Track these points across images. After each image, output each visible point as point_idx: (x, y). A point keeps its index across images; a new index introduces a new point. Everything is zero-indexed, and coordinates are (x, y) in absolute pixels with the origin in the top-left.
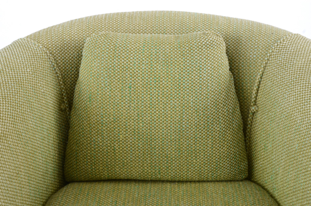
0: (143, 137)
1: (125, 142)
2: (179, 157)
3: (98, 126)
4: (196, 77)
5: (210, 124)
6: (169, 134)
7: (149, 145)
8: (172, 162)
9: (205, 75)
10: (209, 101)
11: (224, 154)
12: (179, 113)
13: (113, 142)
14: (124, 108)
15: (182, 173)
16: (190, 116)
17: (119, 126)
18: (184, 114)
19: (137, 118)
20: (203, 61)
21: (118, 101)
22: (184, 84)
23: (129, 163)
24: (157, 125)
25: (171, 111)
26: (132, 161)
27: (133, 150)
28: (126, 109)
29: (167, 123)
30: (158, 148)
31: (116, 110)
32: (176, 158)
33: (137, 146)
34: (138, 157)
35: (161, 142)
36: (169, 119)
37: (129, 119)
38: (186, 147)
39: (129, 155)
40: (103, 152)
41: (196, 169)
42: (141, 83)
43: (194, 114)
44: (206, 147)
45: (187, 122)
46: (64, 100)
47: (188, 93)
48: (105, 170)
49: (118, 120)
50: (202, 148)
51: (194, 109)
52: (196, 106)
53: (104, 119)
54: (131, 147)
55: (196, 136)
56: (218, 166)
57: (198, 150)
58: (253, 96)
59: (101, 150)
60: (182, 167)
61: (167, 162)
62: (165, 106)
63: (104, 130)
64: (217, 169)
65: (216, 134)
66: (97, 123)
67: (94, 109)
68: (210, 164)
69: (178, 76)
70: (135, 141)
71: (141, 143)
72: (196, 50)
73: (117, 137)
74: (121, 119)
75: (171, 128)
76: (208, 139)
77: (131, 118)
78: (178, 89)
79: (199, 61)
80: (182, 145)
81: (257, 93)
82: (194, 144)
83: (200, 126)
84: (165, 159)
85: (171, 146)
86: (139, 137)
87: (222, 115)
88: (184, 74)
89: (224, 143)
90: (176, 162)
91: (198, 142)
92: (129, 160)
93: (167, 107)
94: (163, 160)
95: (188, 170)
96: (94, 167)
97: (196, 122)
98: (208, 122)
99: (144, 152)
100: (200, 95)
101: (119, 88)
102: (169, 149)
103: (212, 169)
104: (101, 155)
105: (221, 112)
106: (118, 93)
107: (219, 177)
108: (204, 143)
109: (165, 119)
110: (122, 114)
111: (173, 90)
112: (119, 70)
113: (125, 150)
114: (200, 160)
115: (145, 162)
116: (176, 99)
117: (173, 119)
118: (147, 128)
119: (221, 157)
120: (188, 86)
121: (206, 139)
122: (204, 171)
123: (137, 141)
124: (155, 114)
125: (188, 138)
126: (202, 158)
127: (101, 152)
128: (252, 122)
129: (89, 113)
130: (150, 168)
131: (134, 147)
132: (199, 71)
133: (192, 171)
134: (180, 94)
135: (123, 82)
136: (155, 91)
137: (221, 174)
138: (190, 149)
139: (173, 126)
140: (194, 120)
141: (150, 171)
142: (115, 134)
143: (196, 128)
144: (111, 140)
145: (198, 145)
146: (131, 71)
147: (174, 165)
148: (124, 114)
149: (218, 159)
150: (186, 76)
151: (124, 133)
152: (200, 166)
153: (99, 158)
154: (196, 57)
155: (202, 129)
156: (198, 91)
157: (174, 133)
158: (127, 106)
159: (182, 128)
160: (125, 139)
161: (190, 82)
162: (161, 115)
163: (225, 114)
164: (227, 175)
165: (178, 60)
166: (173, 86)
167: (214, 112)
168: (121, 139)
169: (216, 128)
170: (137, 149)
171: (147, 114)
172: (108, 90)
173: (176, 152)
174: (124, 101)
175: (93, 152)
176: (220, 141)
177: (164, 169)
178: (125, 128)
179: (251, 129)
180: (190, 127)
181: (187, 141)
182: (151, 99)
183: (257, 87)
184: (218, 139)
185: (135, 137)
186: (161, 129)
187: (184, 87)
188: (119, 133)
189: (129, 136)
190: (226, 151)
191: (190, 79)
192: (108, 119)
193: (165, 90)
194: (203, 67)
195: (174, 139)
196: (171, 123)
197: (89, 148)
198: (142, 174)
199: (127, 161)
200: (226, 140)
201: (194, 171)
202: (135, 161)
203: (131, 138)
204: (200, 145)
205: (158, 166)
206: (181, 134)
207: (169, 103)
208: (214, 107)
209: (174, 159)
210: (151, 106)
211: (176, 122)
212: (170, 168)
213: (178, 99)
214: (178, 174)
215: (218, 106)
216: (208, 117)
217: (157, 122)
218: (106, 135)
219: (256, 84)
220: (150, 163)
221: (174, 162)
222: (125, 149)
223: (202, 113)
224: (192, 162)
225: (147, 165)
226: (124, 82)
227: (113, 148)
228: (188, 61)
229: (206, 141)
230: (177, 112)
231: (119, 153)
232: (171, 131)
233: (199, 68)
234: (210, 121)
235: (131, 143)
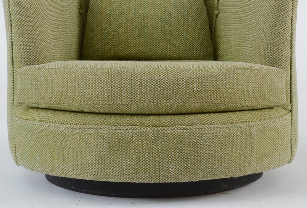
0: (139, 25)
1: (126, 29)
2: (164, 39)
3: (107, 17)
5: (185, 16)
6: (157, 23)
7: (143, 31)
8: (159, 43)
11: (196, 38)
12: (164, 8)
13: (117, 28)
14: (126, 5)
15: (166, 52)
16: (171, 10)
17: (122, 18)
18: (167, 8)
19: (134, 12)
23: (129, 44)
24: (149, 16)
25: (158, 6)
26: (131, 43)
27: (132, 35)
28: (127, 6)
29: (155, 15)
30: (149, 33)
31: (120, 6)
32: (162, 41)
33: (134, 32)
34: (135, 40)
35: (152, 29)
36: (157, 12)
37: (129, 13)
38: (169, 32)
39: (129, 38)
40: (111, 36)
41: (176, 49)
43: (174, 9)
44: (183, 32)
45: (170, 14)
46: (82, 7)
48: (112, 49)
49: (121, 13)
50: (180, 32)
51: (174, 5)
52: (175, 3)
53: (112, 12)
55: (176, 24)
56: (192, 47)
57: (177, 34)
58: (216, 3)
59: (109, 34)
60: (166, 47)
61: (156, 43)
62: (154, 3)
63: (112, 20)
64: (191, 49)
65: (190, 23)
66: (106, 15)
67: (105, 6)
68: (186, 45)
70: (133, 28)
71: (137, 30)
73: (120, 25)
74: (123, 12)
75: (158, 18)
76: (184, 26)
77: (130, 12)
80: (166, 30)
82: (175, 30)
83: (179, 17)
84: (155, 41)
85: (159, 32)
86: (136, 25)
87: (193, 11)
89: (195, 30)
90: (162, 43)
91: (177, 28)
92: (129, 42)
93: (156, 4)
94: (153, 42)
95: (171, 49)
96: (104, 47)
97: (175, 14)
98: (184, 14)
99: (139, 36)
102: (157, 34)
103: (188, 48)
104: (109, 38)
105: (193, 8)
107: (192, 56)
108: (182, 29)
109: (154, 12)
110: (124, 9)
113: (126, 35)
114: (179, 42)
115: (140, 43)
117: (160, 12)
118: (141, 19)
119: (193, 40)
121: (183, 26)
122: (182, 50)
123: (135, 28)
124: (147, 9)
125: (170, 26)
126: (180, 40)
127: (109, 35)
128: (215, 23)
129: (101, 9)
131: (132, 33)
133: (173, 50)
137: (194, 53)
138: (171, 33)
139: (160, 17)
140: (174, 13)
141: (143, 50)
142: (119, 23)
143: (175, 18)
144: (116, 27)
145: (177, 30)
147: (160, 45)
148: (126, 9)
149: (192, 41)
151: (126, 22)
152: (179, 46)
153: (108, 40)
155: (180, 19)
157: (160, 22)
159: (165, 18)
160: (126, 27)
162: (151, 10)
163: (196, 10)
164: (198, 55)
167: (188, 8)
168: (123, 27)
169: (190, 19)
170: (135, 34)
171: (141, 9)
173: (162, 36)
175: (103, 36)
176: (193, 28)
177: (153, 49)
178: (126, 19)
179: (215, 28)
180: (171, 18)
181: (170, 28)
184: (191, 26)
185: (133, 25)
186: (151, 20)
188: (122, 22)
189: (129, 25)
190: (197, 36)
192: (114, 13)
195: (160, 26)
196: (158, 15)
197: (101, 33)
198: (138, 52)
199: (128, 43)
200: (197, 28)
201: (175, 50)
202: (133, 43)
203: (130, 26)
204: (179, 30)
205: (149, 46)
206: (166, 22)
208: (188, 5)
209: (160, 41)
210: (144, 3)
211: (161, 14)
212: (158, 48)
214: (163, 52)
215: (191, 4)
216: (184, 11)
217: (149, 14)
218: (113, 23)
220: (144, 44)
221: (160, 43)
222: (126, 33)
223: (180, 8)
224: (173, 43)
225: (142, 45)
227: (117, 33)
229: (183, 28)
230: (163, 7)
231: (122, 37)
232: (158, 21)
234: (185, 14)
235: (131, 29)
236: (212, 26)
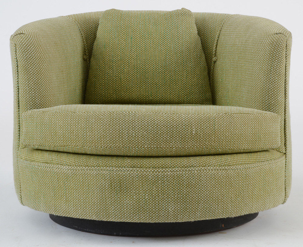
0: (140, 71)
1: (128, 74)
2: (165, 84)
3: (110, 63)
4: (175, 32)
5: (185, 62)
6: (158, 69)
7: (144, 76)
8: (159, 88)
9: (181, 31)
10: (184, 47)
11: (195, 83)
13: (120, 74)
14: (128, 51)
15: (166, 96)
16: (171, 56)
17: (124, 63)
18: (167, 55)
19: (136, 58)
20: (179, 23)
21: (124, 47)
22: (167, 36)
24: (150, 62)
25: (159, 53)
26: (132, 87)
27: (134, 80)
28: (129, 52)
29: (156, 61)
30: (150, 78)
31: (122, 53)
32: (162, 85)
33: (136, 77)
34: (136, 84)
35: (152, 74)
36: (158, 58)
37: (131, 59)
38: (169, 78)
39: (131, 83)
40: (113, 81)
42: (139, 35)
43: (174, 55)
44: (182, 77)
45: (170, 61)
46: (86, 53)
47: (170, 42)
48: (114, 94)
49: (123, 59)
51: (174, 52)
52: (175, 50)
53: (114, 58)
54: (132, 78)
55: (176, 70)
56: (191, 91)
57: (177, 79)
58: (214, 51)
59: (112, 79)
60: (166, 92)
61: (157, 88)
62: (155, 50)
63: (114, 66)
64: (190, 94)
65: (189, 69)
66: (109, 61)
67: (107, 52)
68: (186, 90)
69: (163, 32)
71: (139, 75)
72: (175, 17)
73: (122, 71)
74: (125, 58)
76: (184, 72)
78: (163, 40)
79: (177, 23)
80: (166, 76)
81: (216, 48)
82: (174, 75)
83: (178, 63)
84: (155, 86)
86: (137, 71)
87: (192, 57)
88: (167, 31)
89: (194, 76)
90: (162, 88)
91: (177, 74)
92: (131, 86)
93: (156, 51)
95: (171, 94)
96: (106, 92)
98: (184, 60)
99: (140, 81)
100: (178, 44)
101: (124, 39)
102: (158, 79)
103: (187, 93)
104: (112, 83)
105: (192, 55)
106: (124, 42)
107: (191, 100)
108: (181, 74)
109: (155, 58)
110: (126, 55)
111: (160, 40)
112: (124, 28)
113: (128, 80)
115: (142, 88)
116: (162, 46)
117: (160, 58)
118: (143, 64)
119: (192, 85)
120: (170, 37)
121: (183, 72)
122: (182, 95)
123: (136, 74)
124: (148, 55)
125: (170, 71)
126: (180, 85)
128: (214, 69)
129: (104, 55)
130: (144, 92)
131: (134, 78)
132: (177, 29)
133: (173, 94)
134: (164, 43)
135: (126, 35)
136: (148, 41)
137: (193, 98)
138: (171, 78)
139: (160, 63)
140: (174, 59)
141: (144, 94)
142: (121, 68)
143: (175, 64)
144: (118, 72)
145: (177, 76)
146: (132, 28)
147: (161, 90)
148: (128, 55)
149: (191, 86)
150: (168, 31)
151: (128, 68)
152: (179, 91)
153: (110, 85)
154: (175, 21)
155: (180, 65)
156: (177, 41)
157: (160, 67)
158: (129, 50)
159: (166, 64)
160: (128, 72)
161: (171, 35)
162: (152, 56)
163: (195, 57)
164: (197, 100)
165: (163, 22)
166: (160, 38)
167: (188, 55)
168: (125, 72)
169: (189, 65)
170: (136, 79)
171: (143, 55)
172: (117, 40)
173: (162, 81)
174: (128, 47)
175: (106, 81)
176: (192, 74)
177: (154, 93)
178: (128, 65)
179: (213, 74)
180: (171, 64)
181: (170, 73)
182: (145, 46)
183: (216, 44)
184: (190, 72)
185: (135, 70)
186: (152, 65)
187: (167, 38)
188: (124, 68)
189: (131, 70)
190: (196, 81)
191: (171, 33)
192: (117, 59)
193: (155, 40)
194: (179, 27)
195: (161, 72)
196: (159, 61)
197: (104, 78)
198: (139, 96)
199: (129, 87)
200: (195, 73)
201: (175, 94)
202: (135, 87)
203: (132, 71)
204: (178, 76)
205: (150, 91)
207: (158, 48)
208: (187, 52)
209: (161, 85)
210: (145, 50)
211: (162, 60)
212: (158, 92)
213: (163, 46)
214: (164, 96)
215: (190, 51)
216: (184, 57)
217: (150, 60)
218: (115, 69)
219: (215, 42)
220: (145, 89)
222: (128, 78)
223: (179, 55)
224: (173, 88)
225: (143, 90)
226: (128, 35)
227: (120, 78)
228: (170, 23)
229: (182, 73)
230: (163, 54)
231: (124, 81)
232: (159, 66)
233: (177, 27)
235: (132, 74)
236: (210, 72)
